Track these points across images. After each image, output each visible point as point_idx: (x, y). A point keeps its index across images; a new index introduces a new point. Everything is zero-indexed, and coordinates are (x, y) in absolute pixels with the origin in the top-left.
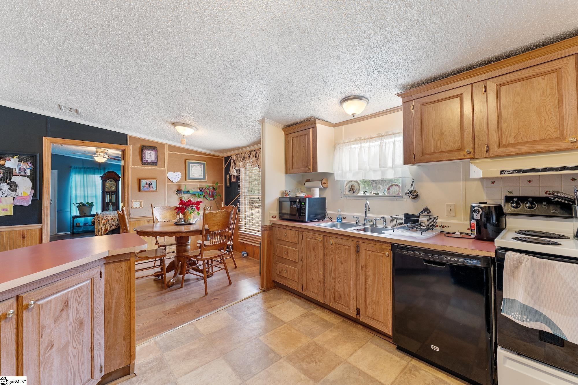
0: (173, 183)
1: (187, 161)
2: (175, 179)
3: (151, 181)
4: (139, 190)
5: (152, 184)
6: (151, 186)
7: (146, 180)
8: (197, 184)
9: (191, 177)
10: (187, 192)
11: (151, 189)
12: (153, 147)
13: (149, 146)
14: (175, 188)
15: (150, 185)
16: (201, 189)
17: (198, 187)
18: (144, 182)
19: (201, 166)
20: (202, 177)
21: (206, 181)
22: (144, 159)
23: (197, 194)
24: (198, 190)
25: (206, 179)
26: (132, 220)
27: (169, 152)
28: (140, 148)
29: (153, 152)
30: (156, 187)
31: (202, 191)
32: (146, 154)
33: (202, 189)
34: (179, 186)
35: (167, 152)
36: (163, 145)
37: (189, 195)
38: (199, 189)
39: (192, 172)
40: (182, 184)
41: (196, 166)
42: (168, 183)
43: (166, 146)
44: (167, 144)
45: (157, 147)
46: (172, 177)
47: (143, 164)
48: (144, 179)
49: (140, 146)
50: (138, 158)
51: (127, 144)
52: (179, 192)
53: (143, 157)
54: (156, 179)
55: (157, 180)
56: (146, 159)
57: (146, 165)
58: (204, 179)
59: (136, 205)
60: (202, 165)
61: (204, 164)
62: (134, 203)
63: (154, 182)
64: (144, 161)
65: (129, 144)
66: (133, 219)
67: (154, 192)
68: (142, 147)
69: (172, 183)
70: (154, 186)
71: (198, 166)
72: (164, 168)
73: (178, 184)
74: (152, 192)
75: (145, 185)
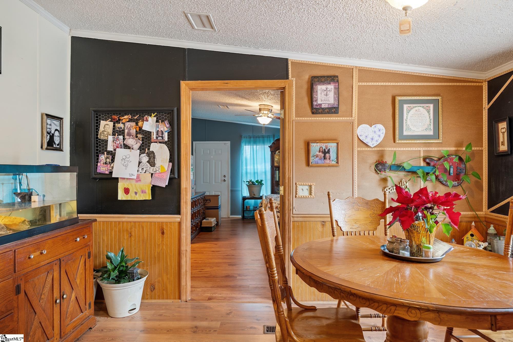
0: (369, 149)
1: (398, 98)
2: (372, 139)
3: (327, 144)
4: (308, 164)
5: (329, 150)
6: (327, 155)
7: (318, 144)
8: (419, 149)
9: (405, 133)
10: (399, 167)
11: (327, 161)
12: (330, 77)
13: (324, 77)
14: (373, 159)
15: (326, 152)
16: (428, 160)
17: (422, 155)
18: (315, 148)
19: (429, 107)
20: (431, 133)
21: (441, 141)
22: (315, 103)
23: (420, 172)
24: (422, 164)
25: (441, 136)
26: (296, 219)
27: (361, 84)
28: (308, 82)
29: (331, 87)
30: (337, 158)
31: (432, 164)
32: (319, 92)
33: (432, 160)
34: (381, 154)
35: (356, 84)
36: (349, 71)
37: (402, 174)
38: (424, 160)
39: (409, 123)
40: (386, 149)
41: (417, 108)
42: (359, 149)
43: (354, 72)
44: (356, 67)
45: (337, 77)
46: (367, 134)
47: (313, 113)
48: (315, 141)
49: (309, 78)
50: (306, 100)
51: (287, 78)
52: (380, 167)
53: (314, 99)
54: (336, 140)
55: (338, 144)
56: (319, 102)
57: (319, 113)
58: (436, 135)
59: (303, 191)
60: (431, 106)
61: (436, 103)
62: (299, 188)
63: (332, 146)
64: (315, 107)
65: (290, 77)
66: (298, 217)
67: (333, 166)
68: (312, 80)
69: (367, 149)
70: (333, 155)
71: (421, 109)
72: (351, 118)
73: (378, 149)
74: (329, 166)
75: (318, 153)
